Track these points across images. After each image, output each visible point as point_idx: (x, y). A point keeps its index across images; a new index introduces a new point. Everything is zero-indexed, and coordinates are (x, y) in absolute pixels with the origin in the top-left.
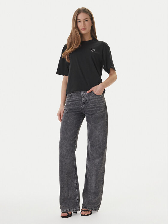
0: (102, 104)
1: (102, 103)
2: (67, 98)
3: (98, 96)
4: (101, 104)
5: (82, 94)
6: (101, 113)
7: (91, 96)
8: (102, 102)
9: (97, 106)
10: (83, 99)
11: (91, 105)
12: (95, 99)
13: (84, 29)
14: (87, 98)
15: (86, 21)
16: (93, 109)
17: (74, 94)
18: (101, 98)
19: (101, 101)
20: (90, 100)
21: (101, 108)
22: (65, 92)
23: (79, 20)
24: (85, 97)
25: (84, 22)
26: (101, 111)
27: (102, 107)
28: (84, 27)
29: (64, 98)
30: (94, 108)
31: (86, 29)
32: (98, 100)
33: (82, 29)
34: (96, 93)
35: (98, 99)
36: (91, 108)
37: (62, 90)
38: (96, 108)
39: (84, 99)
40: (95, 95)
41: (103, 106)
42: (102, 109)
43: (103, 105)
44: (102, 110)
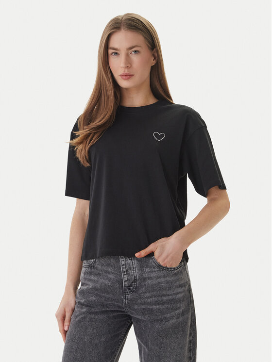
0: (180, 293)
1: (181, 290)
2: (84, 269)
3: (166, 269)
4: (177, 293)
5: (123, 263)
6: (178, 318)
7: (147, 270)
8: (180, 286)
9: (165, 298)
10: (125, 278)
11: (147, 295)
12: (160, 277)
13: (128, 76)
14: (135, 273)
15: (135, 52)
16: (154, 307)
17: (102, 261)
18: (176, 274)
19: (178, 283)
20: (144, 279)
21: (178, 305)
22: (78, 251)
23: (114, 49)
24: (132, 272)
25: (127, 55)
26: (179, 314)
27: (180, 301)
28: (126, 71)
29: (75, 268)
30: (157, 303)
31: (133, 75)
32: (167, 282)
33: (121, 76)
34: (161, 261)
35: (168, 279)
36: (149, 304)
37: (70, 245)
38: (164, 303)
39: (129, 278)
40: (160, 266)
41: (184, 297)
42: (179, 308)
43: (183, 294)
44: (181, 309)
